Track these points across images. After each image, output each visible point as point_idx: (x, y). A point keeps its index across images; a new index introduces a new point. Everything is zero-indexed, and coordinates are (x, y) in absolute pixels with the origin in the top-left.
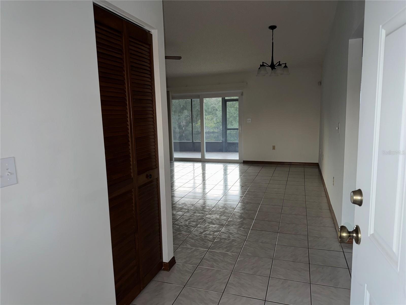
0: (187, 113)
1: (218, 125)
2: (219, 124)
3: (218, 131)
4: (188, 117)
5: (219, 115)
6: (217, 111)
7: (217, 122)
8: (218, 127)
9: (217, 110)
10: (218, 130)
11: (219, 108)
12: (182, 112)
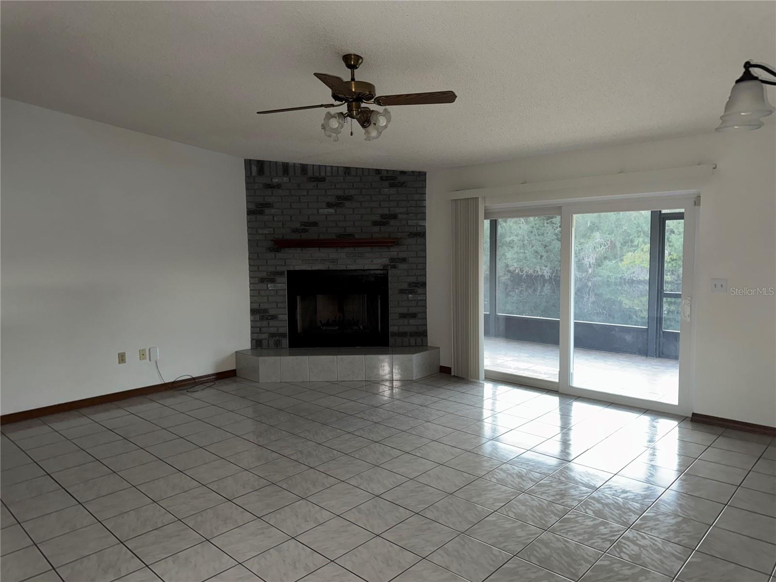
0: (601, 239)
1: (674, 265)
2: (676, 263)
3: (674, 279)
4: (603, 247)
5: (678, 244)
6: (673, 235)
7: (671, 259)
8: (672, 271)
9: (674, 232)
10: (673, 276)
11: (677, 228)
12: (588, 235)
